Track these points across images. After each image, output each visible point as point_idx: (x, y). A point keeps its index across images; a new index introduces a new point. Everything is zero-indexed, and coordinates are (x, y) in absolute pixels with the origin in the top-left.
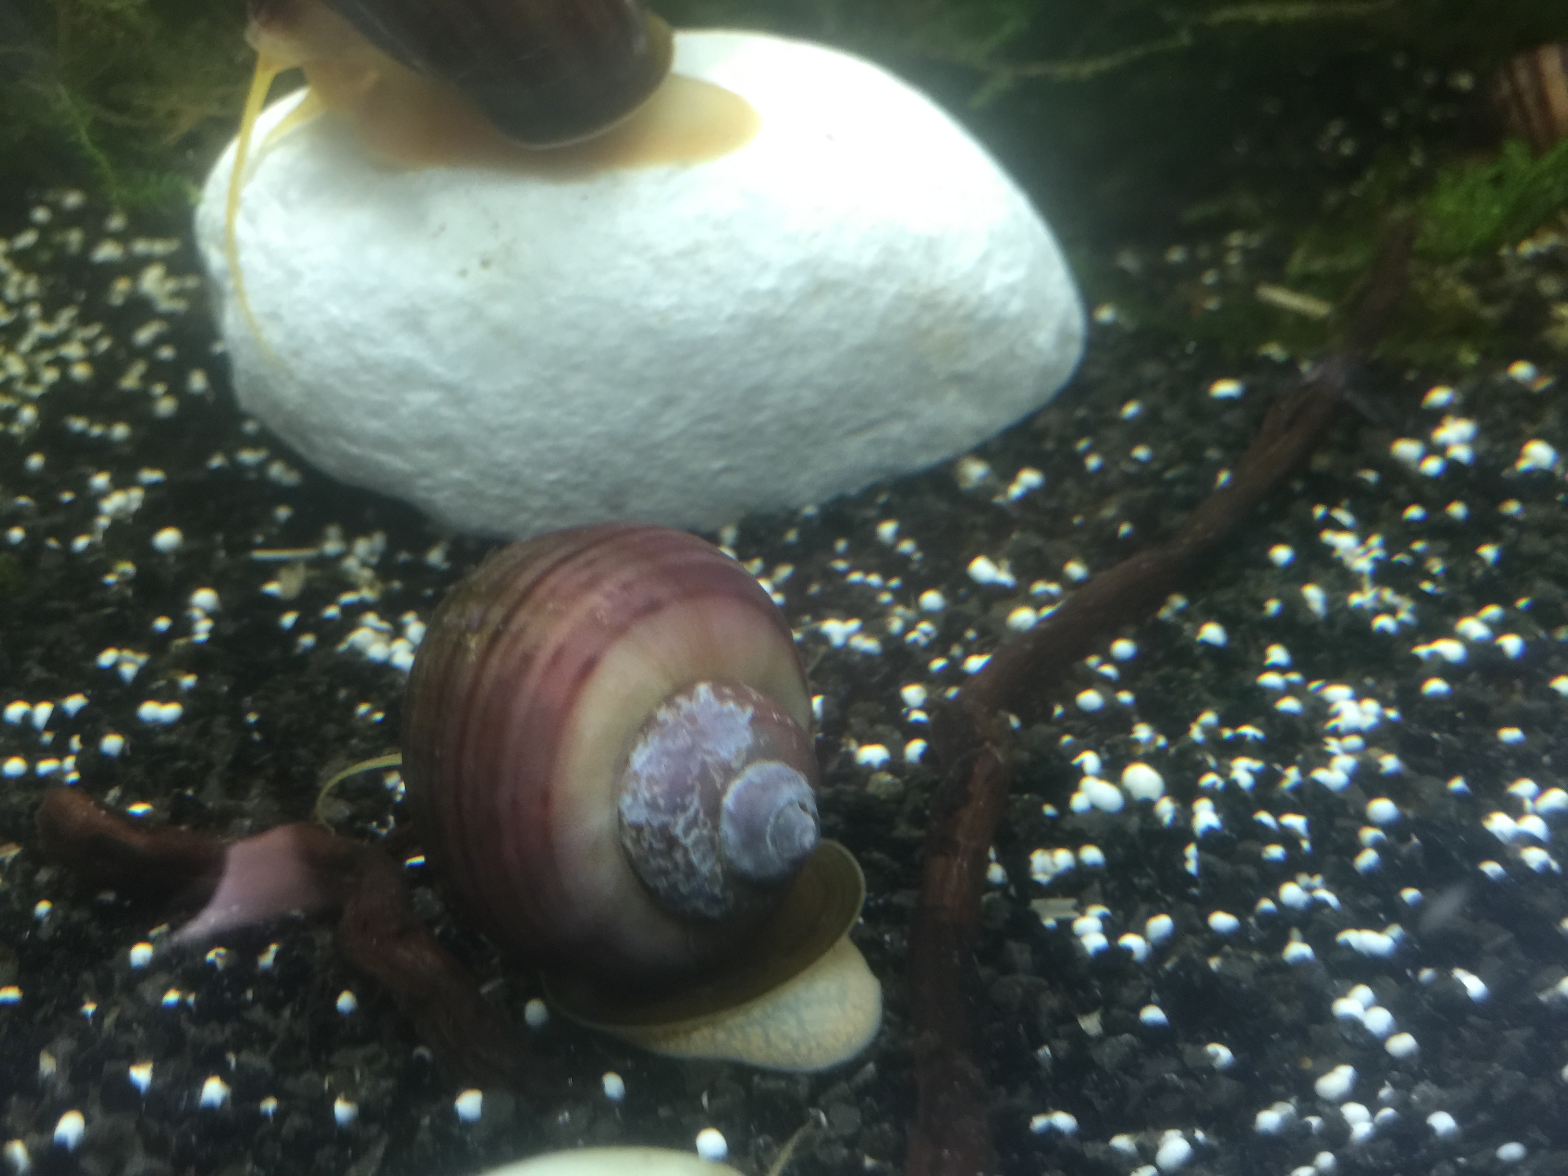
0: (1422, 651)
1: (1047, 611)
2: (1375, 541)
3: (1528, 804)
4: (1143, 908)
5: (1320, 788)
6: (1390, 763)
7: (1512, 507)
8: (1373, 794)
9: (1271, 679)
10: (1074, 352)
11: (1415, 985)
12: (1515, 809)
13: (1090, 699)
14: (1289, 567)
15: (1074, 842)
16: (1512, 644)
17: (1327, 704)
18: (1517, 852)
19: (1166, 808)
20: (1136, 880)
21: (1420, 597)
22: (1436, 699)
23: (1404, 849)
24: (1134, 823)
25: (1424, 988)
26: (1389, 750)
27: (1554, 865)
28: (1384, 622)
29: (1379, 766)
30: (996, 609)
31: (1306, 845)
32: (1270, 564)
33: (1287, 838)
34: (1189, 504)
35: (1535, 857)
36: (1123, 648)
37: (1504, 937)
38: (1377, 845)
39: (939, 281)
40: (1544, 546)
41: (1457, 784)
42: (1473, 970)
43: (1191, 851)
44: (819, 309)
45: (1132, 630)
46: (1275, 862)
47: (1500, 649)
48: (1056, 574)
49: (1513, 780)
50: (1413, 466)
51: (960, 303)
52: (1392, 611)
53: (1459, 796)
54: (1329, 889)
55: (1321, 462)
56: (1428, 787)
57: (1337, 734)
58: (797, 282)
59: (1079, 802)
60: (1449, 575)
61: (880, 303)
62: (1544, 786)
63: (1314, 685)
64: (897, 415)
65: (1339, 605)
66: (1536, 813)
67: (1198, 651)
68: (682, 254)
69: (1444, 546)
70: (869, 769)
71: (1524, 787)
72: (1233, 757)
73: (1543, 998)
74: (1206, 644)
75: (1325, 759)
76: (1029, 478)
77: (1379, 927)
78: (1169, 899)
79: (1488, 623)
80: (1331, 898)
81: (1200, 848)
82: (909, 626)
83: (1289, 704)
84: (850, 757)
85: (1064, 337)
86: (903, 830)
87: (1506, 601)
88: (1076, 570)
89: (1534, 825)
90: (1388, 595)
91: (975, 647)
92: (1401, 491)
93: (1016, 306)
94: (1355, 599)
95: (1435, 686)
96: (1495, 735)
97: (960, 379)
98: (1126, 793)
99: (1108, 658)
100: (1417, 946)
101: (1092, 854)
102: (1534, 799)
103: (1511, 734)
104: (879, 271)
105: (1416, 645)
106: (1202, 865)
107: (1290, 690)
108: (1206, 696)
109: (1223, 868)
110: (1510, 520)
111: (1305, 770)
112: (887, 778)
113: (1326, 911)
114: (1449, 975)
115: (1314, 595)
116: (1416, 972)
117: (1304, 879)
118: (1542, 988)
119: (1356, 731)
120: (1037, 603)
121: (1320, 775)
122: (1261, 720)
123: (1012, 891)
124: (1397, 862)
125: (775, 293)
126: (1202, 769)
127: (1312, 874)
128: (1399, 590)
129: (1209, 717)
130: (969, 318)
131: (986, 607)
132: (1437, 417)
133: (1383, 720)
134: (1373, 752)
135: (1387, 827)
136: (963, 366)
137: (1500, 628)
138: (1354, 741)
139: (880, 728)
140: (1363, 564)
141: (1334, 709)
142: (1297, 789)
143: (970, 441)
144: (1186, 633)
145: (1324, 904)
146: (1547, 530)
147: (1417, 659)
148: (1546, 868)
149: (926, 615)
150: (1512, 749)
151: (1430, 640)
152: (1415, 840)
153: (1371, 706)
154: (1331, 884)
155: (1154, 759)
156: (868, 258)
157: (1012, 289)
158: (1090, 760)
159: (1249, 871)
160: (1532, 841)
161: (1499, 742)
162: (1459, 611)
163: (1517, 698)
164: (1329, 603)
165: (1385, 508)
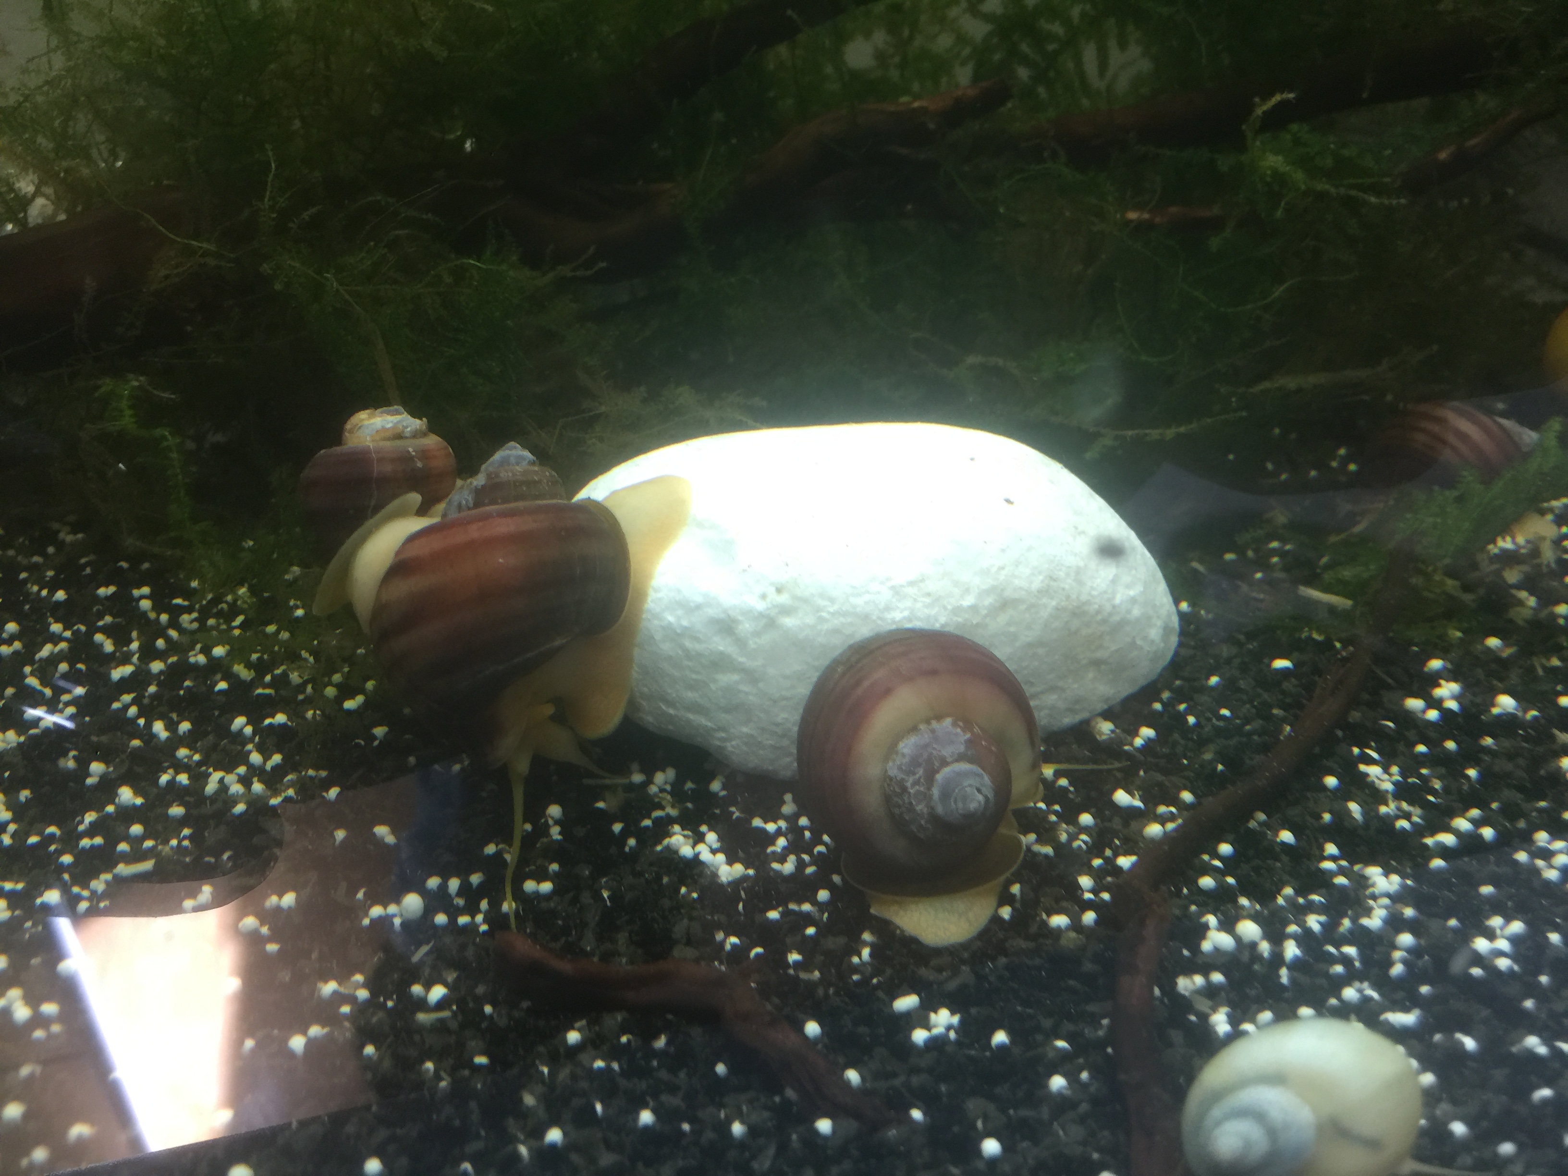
0: (1429, 841)
1: (1170, 826)
2: (1395, 769)
3: (1498, 932)
4: (1254, 1007)
5: (1366, 930)
6: (1409, 912)
7: (1488, 741)
8: (1399, 930)
9: (1328, 865)
10: (1174, 640)
11: (1431, 1046)
12: (1491, 935)
13: (1207, 882)
14: (1337, 790)
15: (1205, 971)
16: (1488, 833)
17: (1365, 878)
18: (1492, 961)
19: (1265, 947)
20: (1248, 990)
21: (1425, 805)
22: (1439, 871)
23: (1420, 963)
24: (1245, 957)
25: (1435, 1046)
26: (1407, 905)
27: (1516, 968)
28: (1403, 824)
29: (1403, 914)
30: (1134, 825)
31: (1357, 964)
32: (1324, 788)
33: (1346, 961)
34: (1265, 748)
35: (1503, 963)
36: (1225, 848)
37: (1485, 1013)
38: (1405, 962)
39: (1084, 598)
40: (1509, 767)
41: (1453, 922)
42: (1467, 1033)
43: (1284, 972)
44: (1002, 619)
45: (1231, 837)
46: (1338, 976)
47: (1481, 836)
48: (1174, 801)
49: (1488, 918)
50: (1420, 715)
51: (1098, 612)
52: (1407, 816)
53: (1454, 930)
54: (1374, 990)
55: (1355, 716)
56: (1434, 925)
57: (1374, 897)
58: (988, 601)
59: (1206, 946)
60: (1446, 790)
61: (1044, 614)
62: (1508, 919)
63: (1357, 868)
64: (1053, 689)
65: (1373, 814)
66: (1503, 937)
67: (1278, 849)
68: (912, 584)
69: (1443, 771)
70: (1059, 930)
71: (1496, 921)
72: (1306, 915)
73: (1514, 1049)
74: (1283, 843)
75: (1368, 912)
76: (1147, 732)
77: (1406, 1010)
78: (1270, 1001)
79: (1472, 821)
80: (1375, 995)
81: (1289, 968)
82: (1073, 837)
83: (1341, 880)
84: (1045, 924)
85: (1167, 630)
86: (1088, 966)
87: (1483, 805)
88: (1187, 796)
89: (1503, 944)
90: (1405, 805)
91: (1121, 850)
92: (1411, 734)
93: (1136, 612)
94: (1383, 809)
95: (1437, 863)
96: (1477, 891)
97: (1097, 663)
98: (1238, 939)
99: (1216, 855)
100: (1431, 1020)
101: (1217, 977)
102: (1502, 929)
103: (1487, 890)
104: (1044, 592)
105: (1424, 837)
106: (1292, 979)
107: (1342, 871)
108: (1286, 877)
109: (1304, 979)
110: (1487, 750)
111: (1354, 920)
112: (1073, 935)
113: (1373, 1003)
114: (1453, 1037)
115: (1354, 807)
116: (1432, 1037)
117: (1357, 984)
118: (1513, 1044)
119: (1388, 895)
120: (1162, 820)
121: (1365, 921)
122: (1324, 891)
123: (1166, 1000)
124: (1416, 970)
125: (974, 608)
126: (1286, 923)
127: (1361, 982)
128: (1411, 803)
129: (1288, 891)
130: (1104, 621)
131: (1126, 823)
132: (1434, 680)
133: (1404, 887)
134: (1399, 906)
135: (1409, 950)
136: (1099, 654)
137: (1478, 823)
138: (1386, 901)
139: (1065, 904)
140: (1387, 786)
141: (1371, 882)
142: (1351, 931)
143: (1101, 707)
144: (1269, 837)
145: (1371, 999)
146: (1511, 756)
147: (1426, 846)
148: (1511, 970)
149: (1085, 829)
150: (1488, 899)
151: (1432, 834)
152: (1426, 957)
153: (1395, 879)
154: (1375, 986)
155: (1256, 918)
156: (1037, 583)
157: (1133, 600)
158: (1211, 920)
159: (1323, 982)
160: (1501, 954)
161: (1480, 895)
162: (1453, 813)
163: (1493, 867)
164: (1365, 814)
165: (1401, 747)
